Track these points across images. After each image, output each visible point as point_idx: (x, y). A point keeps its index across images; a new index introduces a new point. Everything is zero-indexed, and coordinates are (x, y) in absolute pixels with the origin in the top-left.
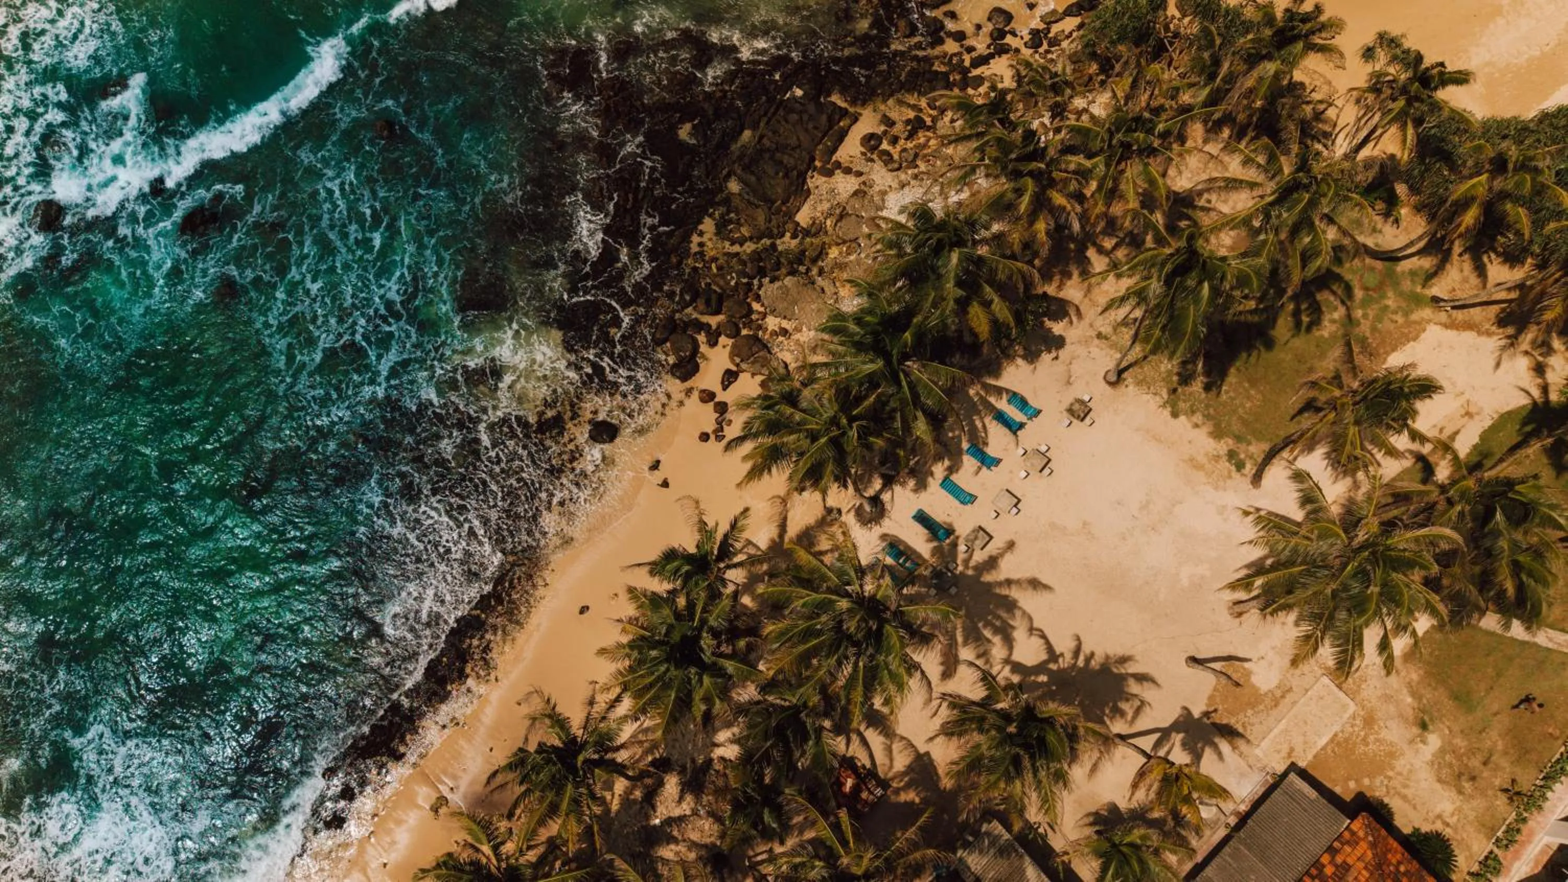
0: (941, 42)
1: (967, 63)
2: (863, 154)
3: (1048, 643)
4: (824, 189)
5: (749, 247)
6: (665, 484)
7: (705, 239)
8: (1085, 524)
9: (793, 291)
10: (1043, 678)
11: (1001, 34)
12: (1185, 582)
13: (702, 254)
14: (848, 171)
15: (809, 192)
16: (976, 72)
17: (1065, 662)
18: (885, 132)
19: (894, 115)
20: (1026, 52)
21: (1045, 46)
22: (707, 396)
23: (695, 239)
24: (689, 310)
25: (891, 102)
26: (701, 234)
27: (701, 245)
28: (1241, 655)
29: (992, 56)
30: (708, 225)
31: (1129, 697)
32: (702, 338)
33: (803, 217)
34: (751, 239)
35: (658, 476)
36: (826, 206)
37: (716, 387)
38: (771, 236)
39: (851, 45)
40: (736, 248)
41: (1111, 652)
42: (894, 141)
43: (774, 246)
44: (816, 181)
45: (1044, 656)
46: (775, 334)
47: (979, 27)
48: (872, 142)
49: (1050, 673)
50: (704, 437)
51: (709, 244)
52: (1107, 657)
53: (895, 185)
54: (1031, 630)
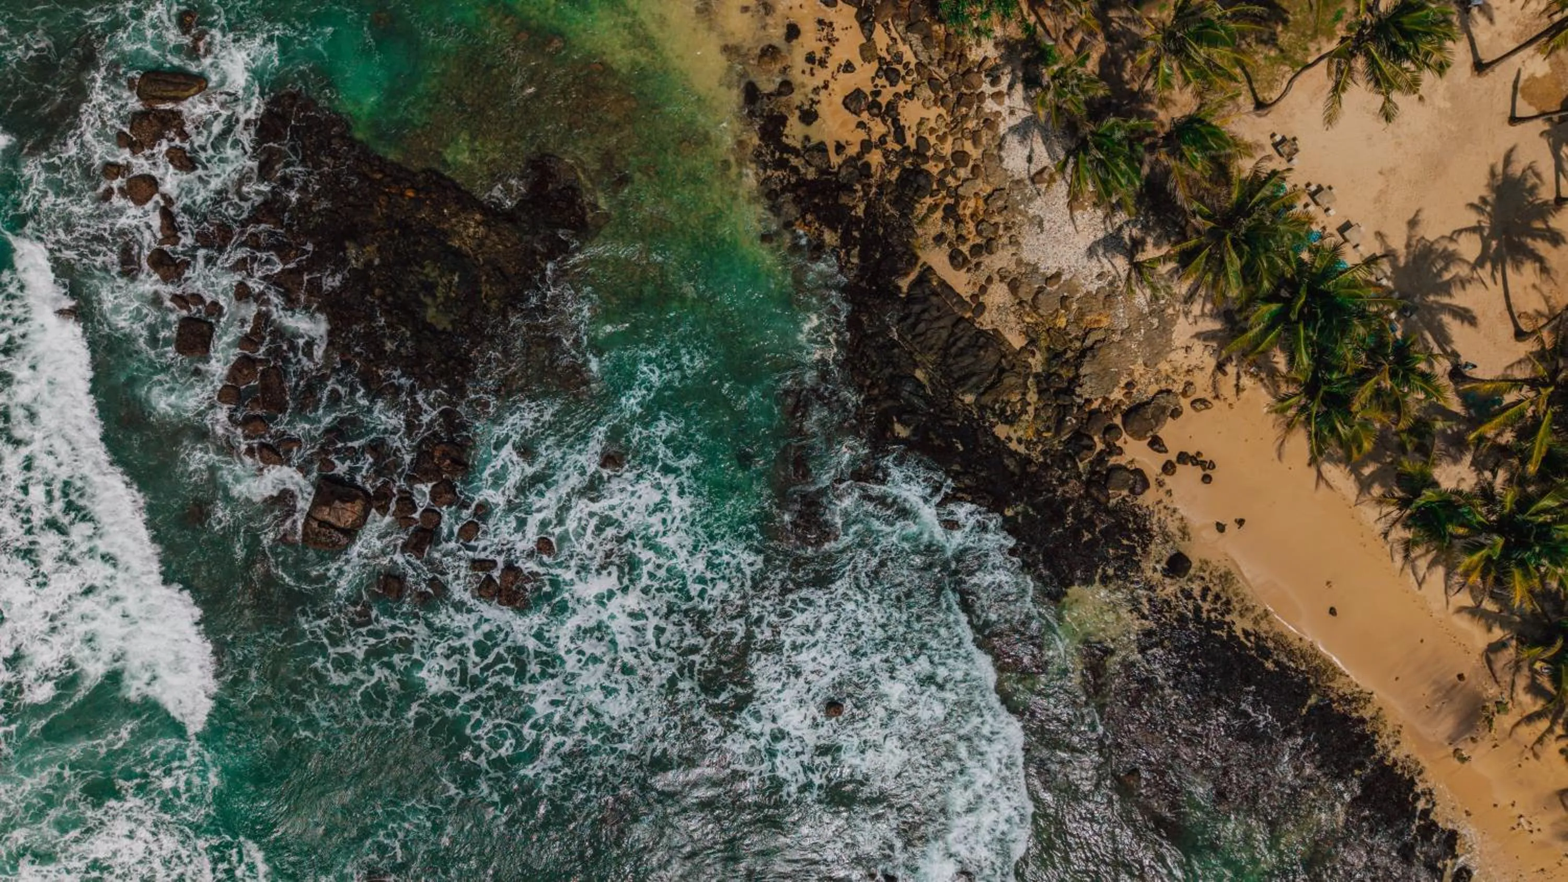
0: (867, 165)
1: (898, 148)
2: (969, 270)
3: (1466, 230)
4: (994, 315)
5: (1032, 397)
6: (1241, 522)
7: (1014, 436)
8: (1381, 173)
9: (1097, 368)
10: (1494, 243)
11: (875, 105)
12: (1448, 105)
13: (1028, 444)
14: (983, 289)
15: (995, 330)
16: (911, 142)
17: (1486, 222)
18: (950, 244)
19: (933, 232)
20: (901, 87)
21: (899, 67)
22: (1168, 468)
23: (1013, 446)
24: (1081, 465)
25: (919, 231)
26: (1009, 439)
27: (1020, 441)
28: (1513, 78)
29: (895, 121)
30: (1001, 431)
31: (1523, 178)
32: (1113, 460)
33: (1017, 341)
34: (1024, 394)
35: (1231, 528)
36: (1012, 318)
37: (1162, 458)
38: (1027, 376)
39: (848, 254)
40: (1031, 409)
41: (1485, 182)
42: (961, 238)
43: (1037, 375)
44: (986, 321)
45: (1476, 238)
46: (1128, 394)
47: (861, 125)
48: (957, 260)
49: (1491, 236)
50: (1207, 479)
51: (1020, 433)
52: (1488, 185)
53: (1013, 249)
54: (1451, 239)
